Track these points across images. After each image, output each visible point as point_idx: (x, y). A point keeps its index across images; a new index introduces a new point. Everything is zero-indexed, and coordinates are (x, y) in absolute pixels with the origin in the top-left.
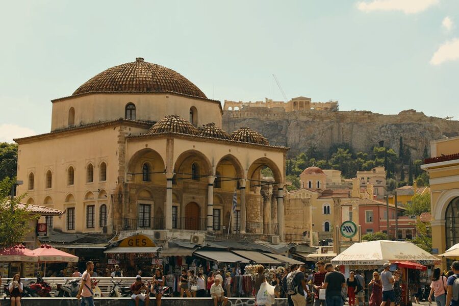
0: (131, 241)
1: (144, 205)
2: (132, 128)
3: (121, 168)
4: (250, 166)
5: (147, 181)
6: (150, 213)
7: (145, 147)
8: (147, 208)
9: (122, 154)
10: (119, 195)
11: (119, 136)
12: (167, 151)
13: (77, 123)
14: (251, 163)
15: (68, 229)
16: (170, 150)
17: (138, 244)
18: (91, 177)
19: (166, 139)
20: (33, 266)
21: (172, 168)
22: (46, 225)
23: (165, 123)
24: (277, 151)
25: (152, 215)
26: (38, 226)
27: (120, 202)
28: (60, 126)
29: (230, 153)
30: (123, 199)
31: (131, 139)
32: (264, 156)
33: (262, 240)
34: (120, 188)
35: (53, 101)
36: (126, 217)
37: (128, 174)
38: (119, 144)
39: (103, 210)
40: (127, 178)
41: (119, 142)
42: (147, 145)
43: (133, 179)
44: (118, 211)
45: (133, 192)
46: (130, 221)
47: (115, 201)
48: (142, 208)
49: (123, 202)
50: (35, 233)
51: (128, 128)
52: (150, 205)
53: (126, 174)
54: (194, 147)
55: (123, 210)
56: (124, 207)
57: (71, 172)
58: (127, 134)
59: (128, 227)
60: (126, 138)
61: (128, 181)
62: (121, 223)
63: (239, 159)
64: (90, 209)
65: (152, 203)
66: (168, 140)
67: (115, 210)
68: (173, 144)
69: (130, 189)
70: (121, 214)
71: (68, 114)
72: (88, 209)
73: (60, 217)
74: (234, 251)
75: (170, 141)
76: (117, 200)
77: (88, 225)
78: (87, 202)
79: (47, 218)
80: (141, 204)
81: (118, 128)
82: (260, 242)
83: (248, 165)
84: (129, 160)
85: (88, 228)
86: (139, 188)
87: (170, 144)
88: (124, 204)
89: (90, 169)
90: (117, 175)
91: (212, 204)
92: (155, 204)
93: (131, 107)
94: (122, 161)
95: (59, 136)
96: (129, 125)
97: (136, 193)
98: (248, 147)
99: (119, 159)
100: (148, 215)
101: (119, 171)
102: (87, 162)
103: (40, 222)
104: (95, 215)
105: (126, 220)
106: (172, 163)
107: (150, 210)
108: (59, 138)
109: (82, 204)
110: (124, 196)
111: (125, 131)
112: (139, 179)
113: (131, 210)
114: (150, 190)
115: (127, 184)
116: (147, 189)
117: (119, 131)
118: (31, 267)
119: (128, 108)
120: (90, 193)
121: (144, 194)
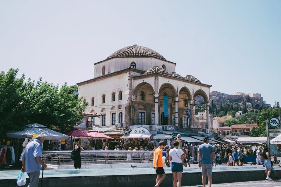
0: (136, 131)
1: (142, 113)
2: (135, 73)
3: (130, 93)
4: (194, 93)
5: (143, 100)
6: (144, 117)
7: (143, 82)
8: (143, 114)
9: (131, 85)
10: (129, 107)
11: (128, 77)
12: (155, 83)
13: (106, 73)
14: (195, 92)
15: (102, 126)
16: (157, 82)
17: (140, 132)
18: (114, 99)
19: (154, 77)
20: (85, 143)
21: (158, 91)
22: (92, 121)
23: (153, 69)
24: (206, 87)
25: (146, 117)
26: (88, 122)
27: (130, 110)
28: (98, 76)
29: (185, 86)
30: (131, 109)
31: (135, 78)
32: (200, 89)
33: (201, 131)
34: (130, 103)
35: (95, 64)
36: (133, 118)
37: (133, 96)
38: (129, 81)
39: (121, 115)
40: (133, 98)
41: (128, 80)
42: (144, 81)
43: (136, 99)
44: (128, 115)
45: (136, 106)
46: (135, 121)
47: (127, 110)
48: (141, 114)
49: (131, 111)
50: (86, 126)
51: (133, 72)
52: (144, 113)
53: (132, 96)
54: (168, 81)
55: (131, 115)
56: (131, 113)
57: (104, 97)
58: (133, 75)
59: (134, 123)
60: (132, 77)
61: (133, 100)
62: (130, 122)
63: (189, 90)
64: (114, 115)
65: (145, 111)
66: (155, 77)
67: (127, 115)
68: (158, 79)
69: (135, 104)
70: (130, 117)
71: (102, 69)
72: (112, 115)
73: (99, 118)
74: (193, 136)
75: (157, 77)
76: (128, 109)
77: (112, 123)
78: (112, 112)
79: (92, 118)
80: (140, 112)
81: (128, 72)
82: (200, 132)
83: (193, 93)
84: (134, 88)
85: (112, 124)
86: (139, 104)
87: (157, 79)
88: (132, 112)
89: (114, 95)
90: (128, 96)
91: (177, 112)
92: (147, 112)
93: (133, 64)
94: (130, 89)
95: (98, 80)
96: (134, 71)
97: (138, 106)
98: (193, 84)
99: (129, 88)
100: (143, 118)
101: (129, 94)
102: (112, 91)
103: (89, 120)
104: (116, 118)
105: (133, 120)
106: (158, 89)
107: (144, 115)
108: (98, 81)
109: (110, 113)
110: (131, 107)
111: (132, 74)
112: (139, 99)
113: (135, 115)
114: (144, 105)
115: (133, 101)
116: (143, 104)
117: (129, 74)
118: (84, 144)
119: (132, 65)
120: (113, 107)
121: (141, 107)
